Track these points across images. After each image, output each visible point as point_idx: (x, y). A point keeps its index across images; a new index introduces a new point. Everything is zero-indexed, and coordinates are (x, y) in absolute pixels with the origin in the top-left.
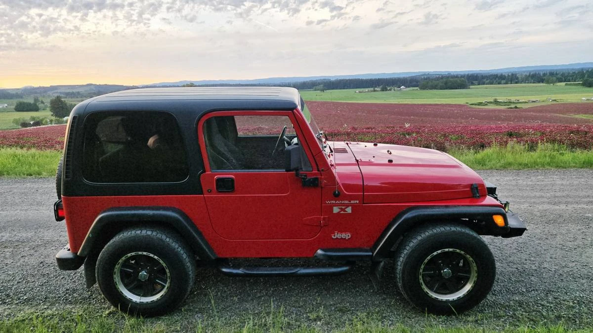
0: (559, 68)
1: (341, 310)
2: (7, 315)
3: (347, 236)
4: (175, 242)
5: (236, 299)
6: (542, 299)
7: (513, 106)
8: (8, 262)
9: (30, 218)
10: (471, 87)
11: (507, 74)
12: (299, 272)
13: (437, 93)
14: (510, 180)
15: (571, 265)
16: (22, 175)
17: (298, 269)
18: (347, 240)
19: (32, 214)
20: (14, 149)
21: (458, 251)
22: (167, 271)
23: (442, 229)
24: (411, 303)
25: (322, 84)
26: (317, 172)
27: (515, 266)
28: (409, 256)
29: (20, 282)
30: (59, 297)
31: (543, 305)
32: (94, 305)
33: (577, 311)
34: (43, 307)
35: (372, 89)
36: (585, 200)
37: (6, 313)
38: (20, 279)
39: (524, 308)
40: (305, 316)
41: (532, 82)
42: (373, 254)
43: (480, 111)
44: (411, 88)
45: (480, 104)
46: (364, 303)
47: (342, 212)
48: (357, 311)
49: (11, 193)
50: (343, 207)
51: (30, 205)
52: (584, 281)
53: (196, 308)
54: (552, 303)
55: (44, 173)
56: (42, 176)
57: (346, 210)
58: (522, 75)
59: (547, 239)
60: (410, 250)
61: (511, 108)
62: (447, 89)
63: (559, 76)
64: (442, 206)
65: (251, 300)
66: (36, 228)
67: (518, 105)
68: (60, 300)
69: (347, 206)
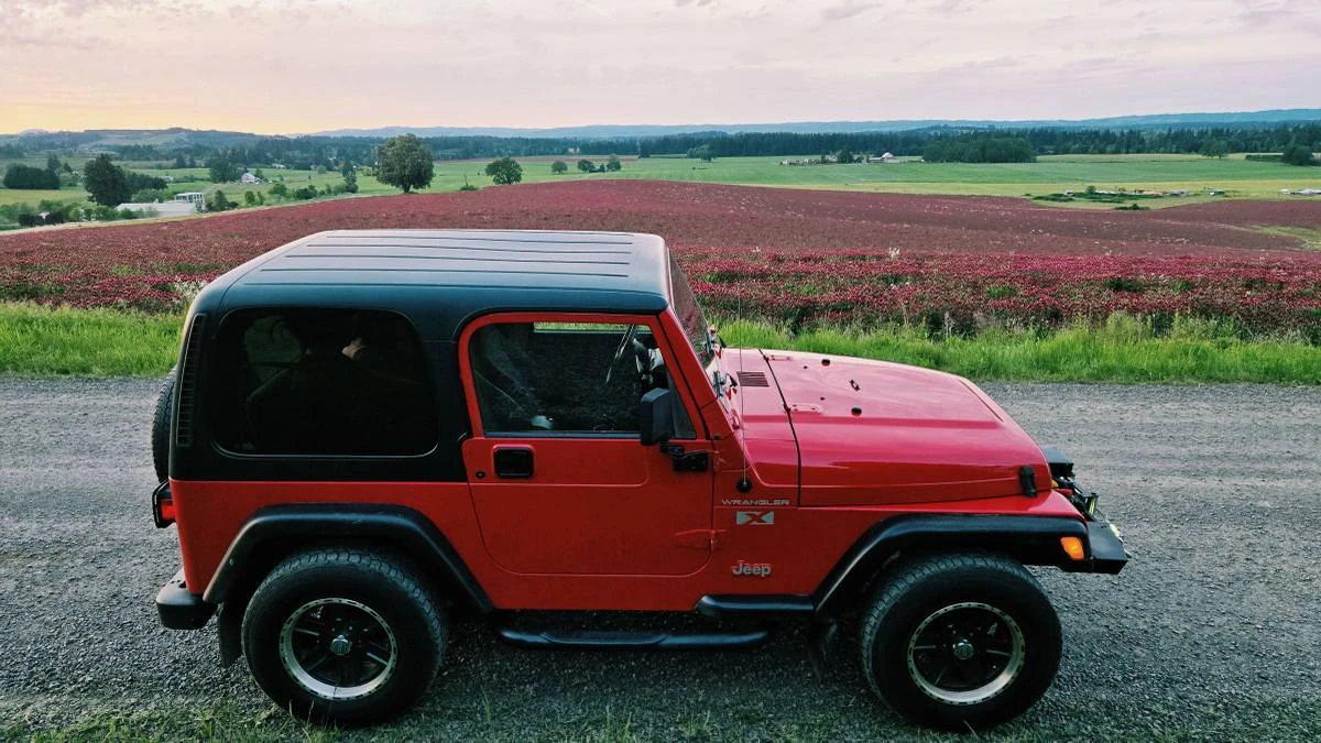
0: (1234, 120)
1: (746, 718)
2: (53, 718)
3: (764, 570)
4: (408, 578)
5: (530, 689)
6: (1153, 700)
7: (1129, 204)
8: (43, 594)
9: (78, 485)
10: (1039, 158)
11: (1120, 130)
12: (665, 642)
13: (962, 169)
14: (1108, 412)
15: (1218, 621)
16: (45, 370)
17: (661, 637)
18: (763, 578)
19: (81, 474)
20: (23, 305)
21: (987, 607)
22: (391, 637)
23: (958, 563)
24: (888, 706)
25: (706, 142)
26: (704, 440)
27: (1104, 622)
28: (889, 616)
29: (72, 642)
30: (160, 679)
31: (1155, 713)
32: (234, 697)
33: (1222, 726)
34: (127, 701)
35: (819, 158)
36: (1260, 466)
37: (51, 715)
38: (72, 634)
39: (1115, 718)
40: (672, 729)
41: (1174, 150)
42: (815, 607)
43: (1054, 213)
44: (907, 158)
45: (1057, 197)
46: (792, 701)
47: (755, 523)
48: (779, 719)
49: (28, 419)
50: (757, 513)
51: (75, 454)
52: (1241, 659)
53: (449, 708)
54: (1173, 708)
55: (97, 370)
56: (91, 375)
57: (764, 518)
58: (1152, 133)
59: (1173, 558)
60: (892, 604)
61: (1125, 208)
62: (984, 161)
63: (1233, 139)
64: (958, 515)
65: (561, 691)
66: (94, 512)
67: (1141, 203)
68: (162, 685)
69: (765, 511)
